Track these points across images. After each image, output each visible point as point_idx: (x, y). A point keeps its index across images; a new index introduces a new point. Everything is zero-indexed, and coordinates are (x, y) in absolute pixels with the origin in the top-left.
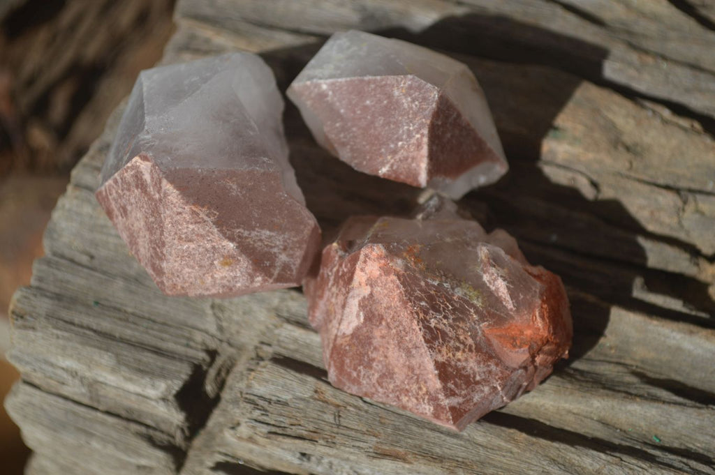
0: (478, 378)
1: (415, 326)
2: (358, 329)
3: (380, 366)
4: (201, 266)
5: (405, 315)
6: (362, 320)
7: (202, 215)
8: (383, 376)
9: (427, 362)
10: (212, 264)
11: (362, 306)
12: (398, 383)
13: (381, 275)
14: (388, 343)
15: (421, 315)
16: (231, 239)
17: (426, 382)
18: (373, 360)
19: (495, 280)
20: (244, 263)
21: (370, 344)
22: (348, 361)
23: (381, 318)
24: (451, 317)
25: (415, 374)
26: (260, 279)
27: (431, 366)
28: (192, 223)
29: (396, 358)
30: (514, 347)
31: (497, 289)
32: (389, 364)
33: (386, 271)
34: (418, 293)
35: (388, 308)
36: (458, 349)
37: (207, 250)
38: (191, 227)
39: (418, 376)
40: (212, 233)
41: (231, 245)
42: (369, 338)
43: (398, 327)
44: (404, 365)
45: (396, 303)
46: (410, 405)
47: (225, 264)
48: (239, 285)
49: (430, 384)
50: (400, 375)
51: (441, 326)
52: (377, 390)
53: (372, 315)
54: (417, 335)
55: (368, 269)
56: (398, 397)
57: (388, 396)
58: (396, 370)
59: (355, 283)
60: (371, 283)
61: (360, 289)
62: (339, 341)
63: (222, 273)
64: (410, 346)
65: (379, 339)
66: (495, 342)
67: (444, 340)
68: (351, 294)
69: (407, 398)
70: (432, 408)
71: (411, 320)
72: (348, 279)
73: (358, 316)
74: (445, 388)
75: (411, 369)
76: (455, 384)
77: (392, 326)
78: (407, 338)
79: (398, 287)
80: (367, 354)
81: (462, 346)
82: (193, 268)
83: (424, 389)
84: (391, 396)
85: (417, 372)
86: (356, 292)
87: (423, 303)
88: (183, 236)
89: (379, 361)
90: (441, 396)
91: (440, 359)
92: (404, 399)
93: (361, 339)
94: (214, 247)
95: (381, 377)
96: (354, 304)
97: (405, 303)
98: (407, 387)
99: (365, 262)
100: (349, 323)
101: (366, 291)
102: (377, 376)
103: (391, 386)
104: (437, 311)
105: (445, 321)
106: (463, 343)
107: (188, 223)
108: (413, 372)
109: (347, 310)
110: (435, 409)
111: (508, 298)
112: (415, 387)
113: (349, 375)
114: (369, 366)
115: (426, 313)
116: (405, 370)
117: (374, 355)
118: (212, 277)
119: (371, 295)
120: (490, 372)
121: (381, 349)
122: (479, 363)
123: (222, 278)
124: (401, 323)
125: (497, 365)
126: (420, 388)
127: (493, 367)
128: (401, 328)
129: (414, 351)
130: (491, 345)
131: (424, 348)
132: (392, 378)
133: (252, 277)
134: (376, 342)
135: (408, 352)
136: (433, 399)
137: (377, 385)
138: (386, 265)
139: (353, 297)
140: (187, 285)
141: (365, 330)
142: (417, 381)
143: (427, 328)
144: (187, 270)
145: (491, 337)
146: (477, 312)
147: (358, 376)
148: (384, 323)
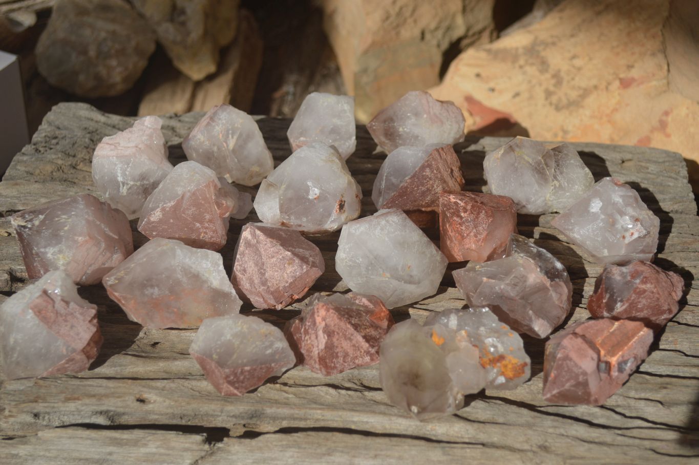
0: (378, 337)
1: (349, 326)
2: (326, 343)
3: (342, 353)
4: (281, 269)
5: (342, 324)
6: (326, 338)
7: (274, 242)
8: (344, 357)
9: (359, 338)
10: (285, 266)
11: (324, 332)
12: (351, 356)
13: (326, 313)
14: (341, 341)
15: (348, 321)
16: (289, 251)
17: (362, 347)
18: (338, 353)
19: (361, 300)
20: (297, 261)
21: (334, 346)
22: (328, 361)
23: (334, 332)
24: (357, 317)
25: (356, 347)
26: (305, 267)
27: (361, 339)
28: (272, 248)
29: (346, 345)
30: (382, 320)
31: (364, 303)
32: (345, 350)
33: (328, 310)
34: (343, 313)
35: (335, 325)
36: (366, 329)
37: (281, 260)
38: (272, 249)
39: (358, 347)
40: (281, 250)
41: (289, 253)
42: (333, 344)
43: (341, 331)
44: (350, 346)
45: (337, 321)
46: (360, 362)
47: (289, 264)
48: (298, 273)
49: (364, 347)
50: (351, 352)
51: (356, 322)
52: (344, 366)
53: (329, 333)
54: (351, 330)
55: (320, 314)
56: (354, 362)
57: (350, 365)
58: (348, 351)
59: (318, 324)
60: (324, 319)
61: (321, 325)
62: (321, 354)
63: (289, 269)
64: (349, 336)
65: (336, 342)
66: (375, 321)
67: (360, 326)
68: (318, 329)
69: (357, 360)
70: (369, 357)
71: (346, 324)
72: (314, 323)
73: (324, 337)
74: (370, 345)
75: (354, 346)
76: (372, 342)
77: (339, 332)
78: (347, 333)
79: (335, 314)
80: (334, 352)
81: (366, 327)
82: (278, 271)
83: (363, 351)
84: (351, 364)
85: (357, 345)
86: (319, 327)
87: (346, 316)
88: (270, 256)
89: (341, 351)
90: (370, 349)
91: (363, 334)
92: (357, 361)
93: (329, 347)
94: (283, 257)
95: (344, 358)
96: (320, 333)
97: (340, 319)
98: (356, 355)
99: (318, 312)
100: (322, 343)
101: (323, 324)
102: (342, 359)
103: (349, 359)
104: (352, 317)
105: (356, 320)
106: (366, 325)
107: (270, 248)
108: (355, 347)
109: (319, 338)
110: (371, 357)
111: (369, 304)
112: (359, 352)
113: (330, 367)
114: (337, 357)
115: (349, 319)
116: (352, 348)
117: (337, 350)
118: (286, 273)
119: (326, 325)
120: (380, 333)
121: (339, 346)
122: (375, 331)
123: (291, 272)
124: (342, 329)
125: (380, 329)
126: (361, 352)
127: (380, 331)
128: (343, 330)
129: (352, 337)
130: (374, 323)
131: (356, 333)
132: (348, 355)
133: (301, 267)
134: (335, 344)
135: (350, 340)
136: (368, 353)
137: (343, 363)
138: (327, 307)
139: (319, 330)
140: (278, 282)
141: (329, 341)
142: (359, 350)
143: (352, 325)
144: (276, 273)
145: (373, 320)
146: (364, 312)
147: (335, 364)
148: (336, 333)
